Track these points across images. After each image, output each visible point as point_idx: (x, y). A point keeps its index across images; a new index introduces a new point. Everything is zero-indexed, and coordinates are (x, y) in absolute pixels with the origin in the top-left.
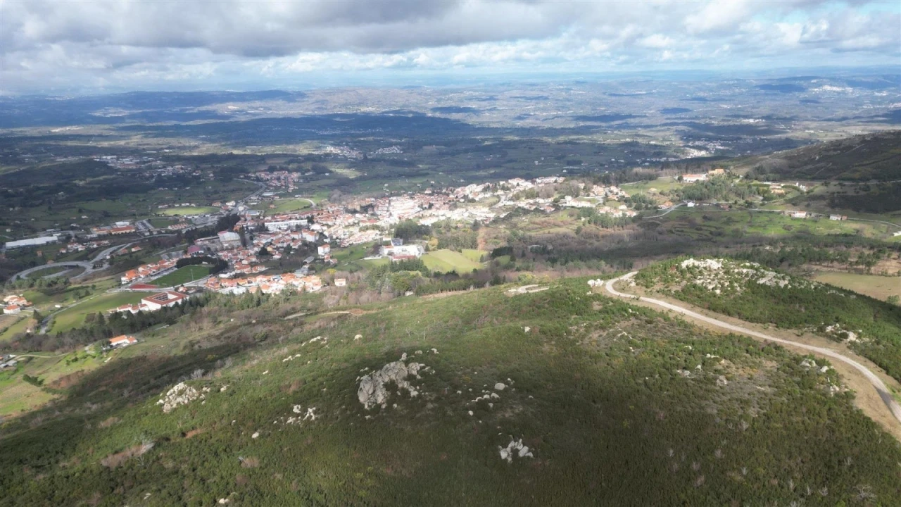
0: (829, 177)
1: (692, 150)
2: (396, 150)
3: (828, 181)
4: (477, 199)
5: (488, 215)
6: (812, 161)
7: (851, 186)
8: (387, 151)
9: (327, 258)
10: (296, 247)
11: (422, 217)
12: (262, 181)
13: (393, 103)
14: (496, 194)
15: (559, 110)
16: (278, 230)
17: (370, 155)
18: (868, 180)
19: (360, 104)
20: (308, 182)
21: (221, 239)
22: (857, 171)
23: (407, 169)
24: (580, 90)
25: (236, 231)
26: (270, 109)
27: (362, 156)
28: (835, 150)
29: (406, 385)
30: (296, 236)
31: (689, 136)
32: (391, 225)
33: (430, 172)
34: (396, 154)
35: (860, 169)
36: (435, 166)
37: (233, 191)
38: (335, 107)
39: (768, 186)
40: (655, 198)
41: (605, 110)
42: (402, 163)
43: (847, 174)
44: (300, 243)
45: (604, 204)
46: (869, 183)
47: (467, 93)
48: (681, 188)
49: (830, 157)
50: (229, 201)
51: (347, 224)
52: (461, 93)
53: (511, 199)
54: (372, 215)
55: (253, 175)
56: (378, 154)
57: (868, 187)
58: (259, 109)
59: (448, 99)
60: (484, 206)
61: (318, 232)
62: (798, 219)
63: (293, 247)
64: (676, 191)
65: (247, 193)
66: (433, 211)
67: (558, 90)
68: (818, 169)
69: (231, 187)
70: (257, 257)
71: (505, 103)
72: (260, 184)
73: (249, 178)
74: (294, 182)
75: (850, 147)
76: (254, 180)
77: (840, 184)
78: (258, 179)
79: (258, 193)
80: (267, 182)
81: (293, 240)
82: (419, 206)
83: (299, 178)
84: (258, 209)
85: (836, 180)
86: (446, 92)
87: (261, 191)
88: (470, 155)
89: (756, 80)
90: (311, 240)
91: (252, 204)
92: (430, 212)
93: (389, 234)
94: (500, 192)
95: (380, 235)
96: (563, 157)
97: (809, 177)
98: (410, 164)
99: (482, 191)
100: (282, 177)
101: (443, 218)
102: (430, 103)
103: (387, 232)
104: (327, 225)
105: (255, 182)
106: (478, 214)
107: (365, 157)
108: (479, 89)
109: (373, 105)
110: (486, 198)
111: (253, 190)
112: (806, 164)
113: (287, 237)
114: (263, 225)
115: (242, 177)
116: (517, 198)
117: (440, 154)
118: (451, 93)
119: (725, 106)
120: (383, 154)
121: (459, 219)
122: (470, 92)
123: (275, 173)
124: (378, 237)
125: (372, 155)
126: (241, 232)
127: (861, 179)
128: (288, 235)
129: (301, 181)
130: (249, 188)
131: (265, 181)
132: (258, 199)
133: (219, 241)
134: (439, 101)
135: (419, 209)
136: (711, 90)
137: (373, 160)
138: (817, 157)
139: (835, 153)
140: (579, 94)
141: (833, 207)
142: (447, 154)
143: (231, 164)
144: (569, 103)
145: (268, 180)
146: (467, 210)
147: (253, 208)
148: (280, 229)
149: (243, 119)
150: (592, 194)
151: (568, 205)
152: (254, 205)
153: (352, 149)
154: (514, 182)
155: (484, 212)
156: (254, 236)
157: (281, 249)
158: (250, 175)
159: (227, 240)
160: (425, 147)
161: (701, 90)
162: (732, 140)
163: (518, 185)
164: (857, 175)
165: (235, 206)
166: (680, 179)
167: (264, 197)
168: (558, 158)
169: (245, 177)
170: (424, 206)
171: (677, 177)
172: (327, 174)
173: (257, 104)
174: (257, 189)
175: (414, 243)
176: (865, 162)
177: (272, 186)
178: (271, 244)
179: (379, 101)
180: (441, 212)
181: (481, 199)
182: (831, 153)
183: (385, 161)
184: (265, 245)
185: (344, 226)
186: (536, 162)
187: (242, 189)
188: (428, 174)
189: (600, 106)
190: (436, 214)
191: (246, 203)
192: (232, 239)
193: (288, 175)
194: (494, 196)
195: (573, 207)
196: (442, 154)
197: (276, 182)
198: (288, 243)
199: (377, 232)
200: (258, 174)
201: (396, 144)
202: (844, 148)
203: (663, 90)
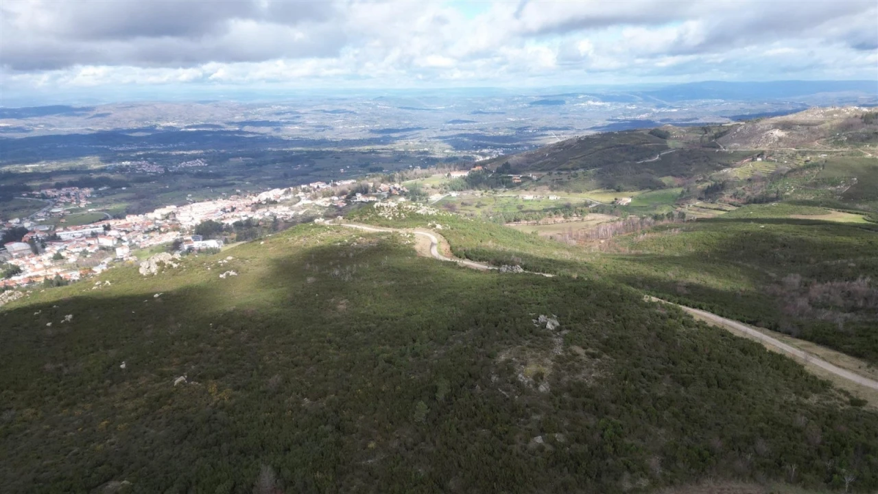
0: (552, 169)
1: (478, 157)
2: (200, 163)
3: (551, 172)
4: (278, 201)
5: (288, 213)
6: (544, 157)
7: (566, 174)
8: (190, 164)
9: (126, 257)
10: (93, 251)
11: (225, 218)
12: (49, 198)
13: (196, 118)
14: (297, 195)
15: (367, 124)
16: (72, 238)
17: (172, 169)
18: (577, 169)
19: (158, 119)
20: (103, 197)
21: (9, 250)
22: (571, 163)
23: (212, 181)
24: (385, 106)
25: (25, 242)
26: (51, 126)
27: (162, 170)
28: (560, 148)
29: (170, 263)
30: (92, 242)
31: (479, 145)
32: (192, 226)
33: (236, 182)
34: (201, 167)
35: (572, 161)
36: (241, 177)
37: (15, 210)
38: (128, 122)
39: (511, 177)
40: (428, 191)
41: (409, 124)
42: (208, 176)
43: (563, 166)
44: (97, 248)
45: (388, 198)
46: (577, 172)
47: (276, 108)
48: (448, 182)
49: (557, 153)
50: (12, 219)
51: (146, 229)
52: (270, 107)
53: (310, 199)
54: (173, 220)
55: (38, 193)
56: (181, 168)
57: (577, 174)
58: (39, 127)
59: (256, 114)
60: (285, 205)
61: (115, 237)
62: (528, 201)
63: (90, 251)
64: (444, 185)
65: (32, 210)
66: (235, 213)
67: (365, 104)
68: (546, 163)
69: (13, 206)
70: (52, 262)
71: (313, 116)
72: (47, 201)
73: (33, 196)
74: (86, 197)
75: (570, 146)
76: (39, 198)
77: (559, 173)
78: (44, 197)
79: (45, 209)
80: (55, 199)
81: (89, 245)
82: (221, 210)
83: (92, 193)
84: (47, 224)
85: (557, 170)
86: (252, 107)
87: (49, 207)
88: (277, 166)
89: (536, 96)
90: (108, 245)
91: (39, 220)
92: (232, 214)
93: (190, 234)
94: (301, 194)
95: (181, 235)
96: (366, 165)
97: (539, 169)
98: (217, 176)
99: (284, 194)
100: (72, 193)
101: (245, 218)
102: (237, 117)
103: (188, 232)
104: (125, 231)
105: (41, 200)
106: (279, 213)
107: (166, 170)
108: (287, 103)
109: (174, 120)
110: (288, 200)
111: (39, 207)
112: (538, 160)
113: (83, 243)
114: (55, 235)
115: (24, 195)
116: (315, 197)
117: (247, 165)
118: (259, 108)
119: (512, 119)
120: (186, 167)
121: (260, 218)
122: (279, 106)
123: (64, 189)
124: (179, 237)
125: (174, 168)
126: (31, 242)
127: (573, 169)
128: (82, 241)
129: (95, 196)
130: (33, 206)
131: (53, 198)
132: (46, 215)
133: (7, 252)
134: (246, 115)
135: (222, 213)
136: (499, 105)
137: (175, 173)
138: (547, 155)
139: (559, 151)
140: (384, 109)
141: (552, 191)
142: (254, 164)
143: (9, 183)
144: (375, 118)
145: (56, 197)
146: (268, 210)
147: (41, 223)
148: (74, 236)
149: (19, 136)
150: (378, 191)
151: (358, 200)
152: (41, 221)
153: (152, 163)
154: (315, 185)
155: (284, 211)
156: (46, 245)
157: (76, 254)
158: (33, 193)
159: (15, 250)
160: (231, 160)
161: (492, 105)
162: (512, 148)
163: (318, 187)
164: (570, 166)
165: (20, 223)
166: (449, 175)
167: (53, 213)
168: (362, 166)
169: (28, 194)
170: (227, 210)
171: (446, 175)
172: (124, 188)
173: (36, 120)
174: (44, 206)
175: (214, 239)
176: (577, 157)
177: (61, 202)
178: (65, 249)
179: (180, 116)
180: (243, 213)
181: (282, 201)
182: (558, 151)
183: (189, 174)
184: (59, 251)
185: (143, 231)
186: (342, 170)
187: (25, 208)
188: (234, 184)
189: (404, 120)
190: (238, 215)
191: (32, 219)
192: (21, 249)
193: (78, 191)
194: (295, 197)
195: (362, 202)
196: (248, 165)
197: (65, 198)
198: (84, 248)
199: (178, 233)
200: (43, 191)
201: (200, 157)
202: (566, 147)
203: (460, 105)
